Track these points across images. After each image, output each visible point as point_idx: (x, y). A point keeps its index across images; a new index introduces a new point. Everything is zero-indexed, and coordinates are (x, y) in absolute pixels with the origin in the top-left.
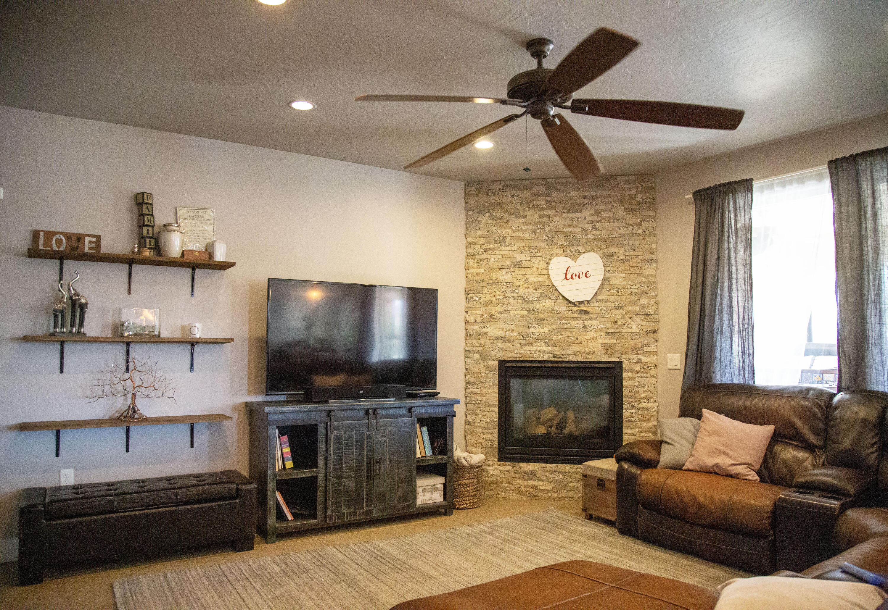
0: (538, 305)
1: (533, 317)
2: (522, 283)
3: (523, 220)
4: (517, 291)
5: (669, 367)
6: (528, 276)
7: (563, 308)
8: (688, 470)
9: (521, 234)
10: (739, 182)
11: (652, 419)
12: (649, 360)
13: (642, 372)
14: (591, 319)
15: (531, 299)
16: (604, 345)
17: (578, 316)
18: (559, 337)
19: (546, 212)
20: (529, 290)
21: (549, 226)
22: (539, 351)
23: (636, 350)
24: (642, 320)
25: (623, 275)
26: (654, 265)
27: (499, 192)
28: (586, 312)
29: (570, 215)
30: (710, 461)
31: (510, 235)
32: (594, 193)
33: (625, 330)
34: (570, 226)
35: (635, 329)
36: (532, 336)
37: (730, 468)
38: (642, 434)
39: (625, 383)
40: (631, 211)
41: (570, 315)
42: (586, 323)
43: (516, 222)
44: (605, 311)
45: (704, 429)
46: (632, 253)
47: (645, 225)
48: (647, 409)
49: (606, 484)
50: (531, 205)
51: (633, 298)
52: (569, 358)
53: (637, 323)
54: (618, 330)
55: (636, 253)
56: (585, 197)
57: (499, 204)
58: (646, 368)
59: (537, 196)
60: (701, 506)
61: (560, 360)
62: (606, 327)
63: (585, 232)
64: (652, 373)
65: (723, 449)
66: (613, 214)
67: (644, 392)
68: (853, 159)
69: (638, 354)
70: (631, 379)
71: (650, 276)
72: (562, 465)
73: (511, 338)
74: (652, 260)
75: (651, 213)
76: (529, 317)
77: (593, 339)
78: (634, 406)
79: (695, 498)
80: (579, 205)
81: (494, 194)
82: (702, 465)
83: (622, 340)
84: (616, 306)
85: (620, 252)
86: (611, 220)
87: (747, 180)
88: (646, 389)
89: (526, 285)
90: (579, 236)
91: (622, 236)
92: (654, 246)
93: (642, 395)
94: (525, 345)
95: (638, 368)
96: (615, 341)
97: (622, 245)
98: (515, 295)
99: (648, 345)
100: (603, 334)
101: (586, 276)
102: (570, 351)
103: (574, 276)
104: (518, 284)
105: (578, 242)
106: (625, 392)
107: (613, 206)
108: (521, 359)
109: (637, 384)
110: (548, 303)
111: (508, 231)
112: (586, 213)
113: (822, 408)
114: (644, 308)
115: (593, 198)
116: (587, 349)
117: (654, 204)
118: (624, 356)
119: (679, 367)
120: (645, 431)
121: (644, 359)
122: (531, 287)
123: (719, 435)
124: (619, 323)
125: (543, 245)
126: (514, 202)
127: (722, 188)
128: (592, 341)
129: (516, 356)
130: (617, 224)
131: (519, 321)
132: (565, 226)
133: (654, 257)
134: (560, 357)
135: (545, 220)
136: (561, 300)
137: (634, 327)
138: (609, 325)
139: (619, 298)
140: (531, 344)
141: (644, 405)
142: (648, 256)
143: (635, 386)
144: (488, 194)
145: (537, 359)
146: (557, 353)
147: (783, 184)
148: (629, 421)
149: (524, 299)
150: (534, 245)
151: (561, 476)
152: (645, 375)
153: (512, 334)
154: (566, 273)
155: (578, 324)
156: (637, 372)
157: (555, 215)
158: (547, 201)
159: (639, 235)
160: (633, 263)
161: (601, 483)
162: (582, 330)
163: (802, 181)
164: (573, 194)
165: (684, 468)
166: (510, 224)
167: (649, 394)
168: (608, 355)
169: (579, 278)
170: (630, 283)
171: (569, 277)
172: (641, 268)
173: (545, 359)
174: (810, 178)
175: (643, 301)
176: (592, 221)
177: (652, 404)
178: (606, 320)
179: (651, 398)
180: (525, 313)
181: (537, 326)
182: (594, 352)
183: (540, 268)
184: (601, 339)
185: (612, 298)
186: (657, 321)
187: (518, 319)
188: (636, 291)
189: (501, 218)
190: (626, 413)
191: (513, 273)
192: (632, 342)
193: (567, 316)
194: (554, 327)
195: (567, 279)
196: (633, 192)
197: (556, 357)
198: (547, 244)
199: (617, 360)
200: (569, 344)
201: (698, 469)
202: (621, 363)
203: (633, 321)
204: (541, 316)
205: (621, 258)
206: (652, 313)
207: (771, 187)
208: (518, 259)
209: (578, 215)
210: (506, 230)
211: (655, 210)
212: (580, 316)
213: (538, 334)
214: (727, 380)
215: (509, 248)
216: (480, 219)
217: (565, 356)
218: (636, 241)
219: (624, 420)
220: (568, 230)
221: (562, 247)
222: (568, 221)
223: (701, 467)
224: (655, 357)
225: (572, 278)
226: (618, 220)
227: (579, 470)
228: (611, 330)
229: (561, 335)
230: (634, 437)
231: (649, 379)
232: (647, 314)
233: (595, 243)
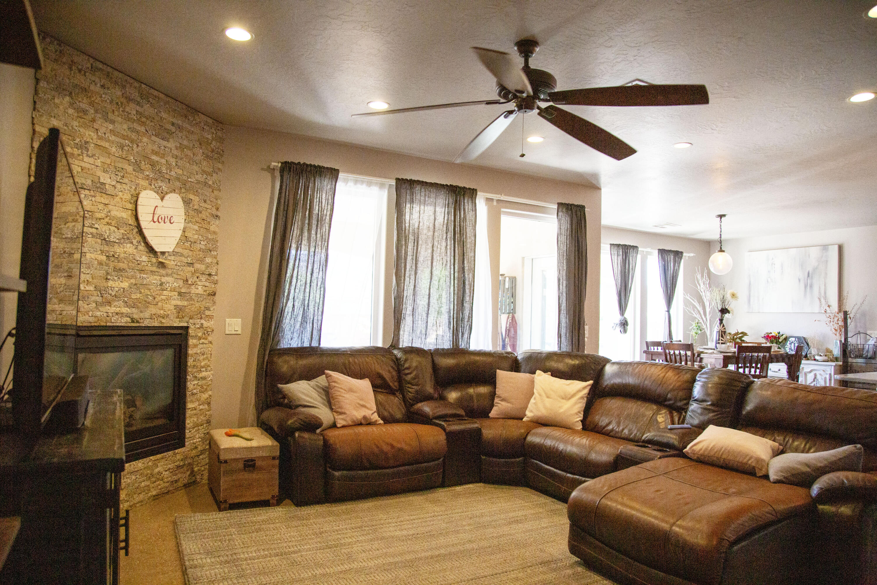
0: (118, 250)
1: (112, 265)
2: (103, 215)
3: (111, 127)
4: (96, 226)
5: (227, 332)
6: (110, 207)
7: (144, 258)
9: (107, 145)
11: (208, 389)
12: (209, 324)
13: (204, 339)
14: (167, 275)
15: (112, 240)
16: (176, 306)
17: (156, 270)
18: (139, 296)
19: (136, 126)
20: (110, 227)
21: (138, 146)
22: (117, 314)
23: (201, 314)
24: (206, 281)
25: (196, 227)
26: (217, 222)
27: (85, 72)
28: (162, 265)
29: (158, 140)
31: (95, 142)
32: (180, 123)
33: (193, 290)
34: (156, 154)
35: (200, 290)
36: (110, 292)
38: (201, 407)
39: (190, 352)
40: (206, 157)
41: (150, 267)
42: (164, 279)
43: (104, 127)
44: (179, 266)
45: (339, 388)
46: (203, 204)
47: (215, 177)
48: (204, 378)
49: (257, 463)
50: (121, 109)
51: (201, 255)
52: (147, 323)
53: (203, 283)
54: (187, 291)
55: (206, 206)
56: (173, 124)
57: (85, 90)
59: (129, 100)
61: (138, 325)
62: (179, 286)
63: (169, 167)
64: (210, 339)
66: (194, 154)
67: (204, 359)
69: (201, 318)
70: (196, 346)
71: (214, 233)
72: (134, 463)
73: (86, 293)
74: (217, 216)
75: (220, 166)
76: (107, 265)
77: (169, 298)
78: (196, 377)
80: (167, 131)
81: (80, 71)
82: (355, 419)
83: (191, 302)
84: (189, 262)
85: (196, 201)
86: (191, 161)
88: (205, 357)
89: (107, 220)
90: (164, 170)
91: (198, 182)
92: (219, 202)
93: (203, 364)
94: (102, 304)
95: (200, 334)
96: (185, 303)
97: (197, 193)
98: (94, 231)
99: (208, 309)
100: (176, 294)
101: (170, 222)
102: (147, 314)
103: (160, 220)
104: (98, 215)
105: (162, 177)
106: (190, 362)
107: (194, 145)
108: (96, 324)
109: (199, 352)
110: (129, 248)
111: (92, 134)
112: (171, 144)
113: (394, 361)
114: (208, 267)
116: (162, 312)
117: (222, 156)
118: (191, 321)
119: (239, 332)
120: (203, 404)
121: (206, 324)
122: (113, 223)
124: (190, 282)
125: (130, 169)
126: (103, 96)
128: (167, 302)
129: (91, 319)
130: (195, 168)
131: (96, 269)
132: (152, 152)
133: (219, 214)
134: (138, 322)
135: (134, 136)
136: (142, 247)
137: (200, 288)
138: (181, 283)
139: (191, 253)
140: (109, 303)
141: (204, 374)
142: (214, 212)
143: (197, 354)
144: (71, 69)
145: (115, 324)
146: (135, 316)
148: (193, 394)
149: (105, 239)
150: (120, 165)
151: (134, 477)
152: (206, 342)
153: (87, 288)
155: (154, 279)
156: (200, 338)
157: (144, 134)
158: (137, 111)
159: (210, 186)
160: (203, 215)
161: (250, 464)
162: (159, 288)
164: (164, 115)
165: (338, 426)
166: (96, 126)
167: (206, 362)
168: (178, 319)
169: (165, 223)
170: (200, 237)
171: (155, 219)
172: (209, 222)
173: (123, 325)
175: (208, 260)
176: (176, 156)
177: (208, 373)
178: (179, 277)
179: (209, 366)
180: (104, 258)
181: (116, 278)
182: (167, 316)
183: (124, 199)
184: (174, 299)
185: (186, 252)
186: (216, 283)
187: (95, 266)
188: (204, 247)
189: (85, 112)
190: (190, 386)
191: (93, 199)
192: (197, 305)
193: (147, 268)
194: (133, 281)
195: (154, 222)
196: (210, 137)
197: (133, 322)
198: (134, 170)
199: (185, 325)
200: (147, 304)
201: (350, 423)
202: (187, 328)
203: (200, 280)
204: (121, 265)
205: (196, 207)
206: (213, 274)
208: (102, 180)
209: (165, 143)
210: (90, 133)
211: (223, 163)
212: (158, 270)
213: (117, 289)
215: (91, 160)
216: (57, 101)
217: (142, 320)
218: (207, 192)
219: (188, 393)
220: (154, 158)
221: (147, 178)
222: (155, 148)
223: (354, 421)
224: (213, 322)
225: (159, 222)
226: (197, 163)
227: (150, 464)
228: (183, 290)
229: (141, 293)
230: (194, 411)
231: (207, 345)
232: (210, 275)
233: (178, 184)
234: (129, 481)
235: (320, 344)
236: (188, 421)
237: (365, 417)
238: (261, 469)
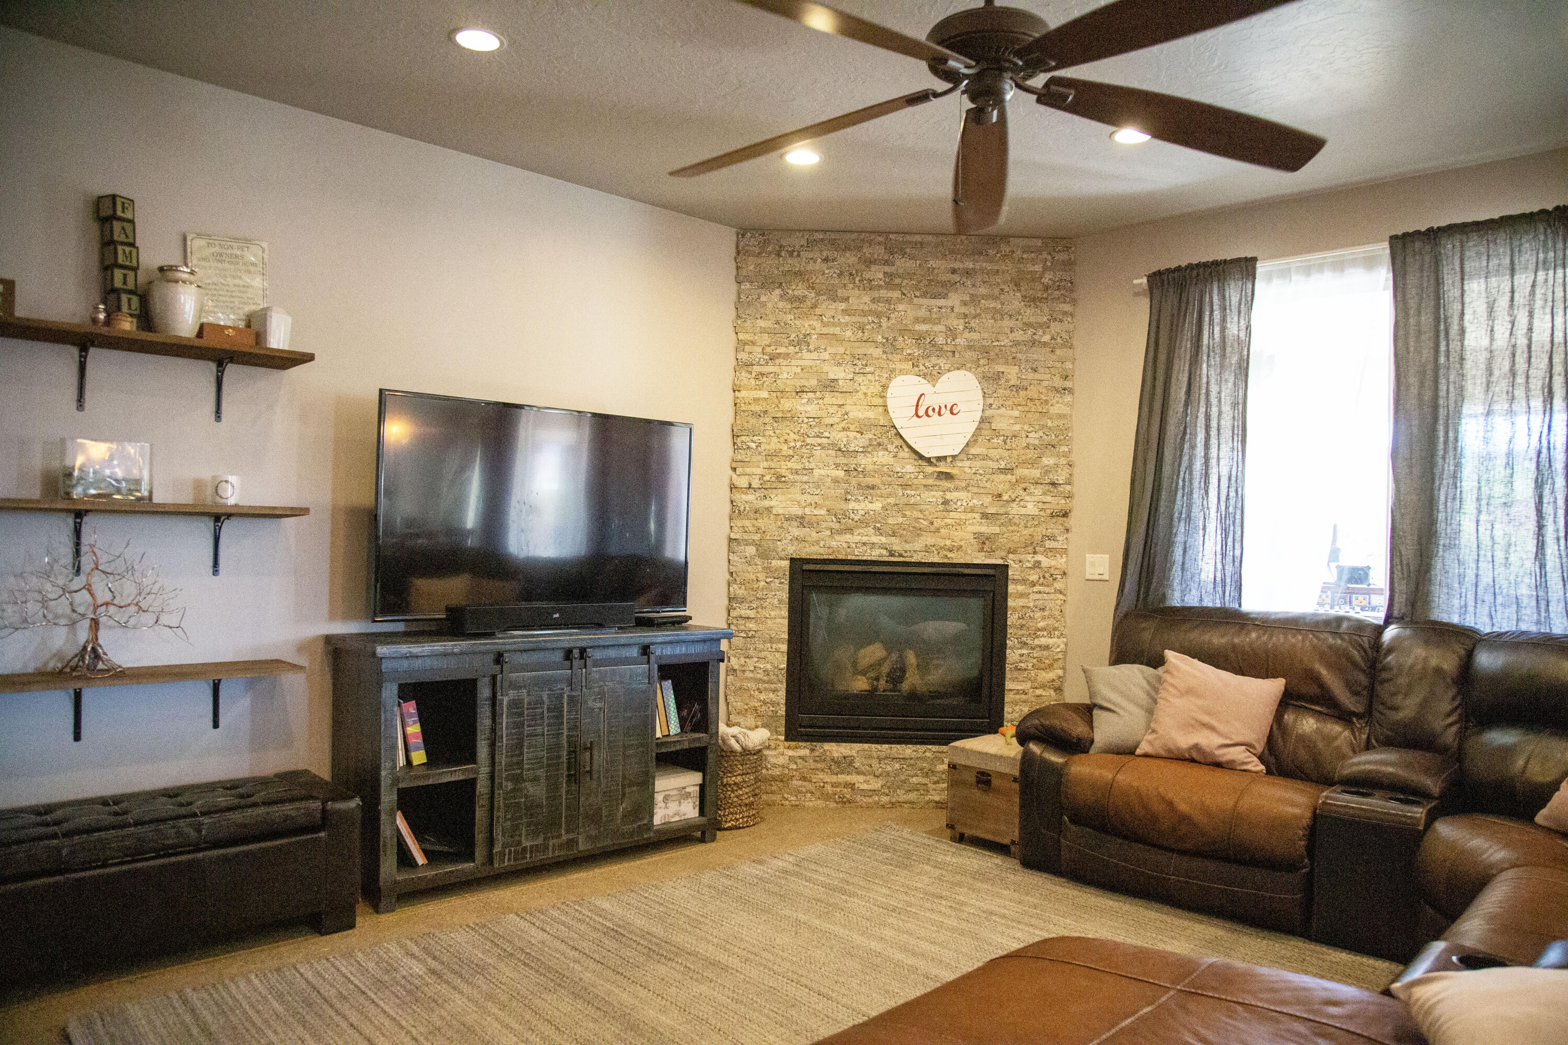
0: (865, 461)
1: (854, 482)
2: (836, 420)
3: (843, 306)
4: (826, 434)
5: (1088, 577)
6: (848, 408)
7: (909, 468)
8: (1146, 756)
9: (837, 330)
10: (1232, 261)
11: (1055, 666)
12: (1053, 563)
13: (1042, 585)
14: (957, 489)
15: (852, 449)
16: (977, 535)
17: (935, 483)
18: (900, 520)
19: (883, 293)
20: (849, 433)
21: (889, 318)
22: (864, 544)
23: (1032, 546)
24: (1044, 494)
25: (1016, 413)
26: (1068, 398)
27: (799, 252)
28: (949, 476)
29: (926, 301)
30: (1184, 740)
31: (818, 331)
32: (969, 265)
33: (1015, 510)
34: (924, 321)
35: (1031, 509)
36: (852, 515)
37: (1217, 752)
38: (1038, 692)
39: (1011, 603)
40: (1032, 301)
41: (921, 480)
42: (949, 496)
43: (829, 309)
44: (981, 475)
45: (1172, 685)
46: (1031, 375)
47: (1055, 327)
48: (1047, 648)
49: (993, 779)
50: (857, 279)
51: (1031, 454)
52: (916, 558)
53: (1036, 499)
54: (1002, 511)
55: (1037, 376)
56: (954, 271)
57: (799, 274)
58: (1048, 577)
59: (869, 262)
60: (1185, 818)
61: (901, 559)
62: (982, 504)
63: (952, 333)
64: (1058, 585)
65: (1206, 719)
66: (1003, 304)
67: (1044, 618)
68: (1433, 235)
69: (1035, 553)
70: (1022, 595)
71: (1061, 416)
72: (898, 746)
73: (814, 519)
74: (1064, 389)
75: (1067, 307)
76: (847, 482)
77: (960, 524)
78: (1025, 644)
79: (1170, 804)
80: (944, 284)
81: (791, 254)
82: (1172, 746)
83: (1010, 528)
84: (1001, 467)
85: (1012, 373)
86: (998, 315)
87: (1246, 259)
88: (1046, 613)
89: (843, 424)
90: (940, 340)
91: (1016, 343)
92: (1069, 365)
93: (1041, 624)
94: (840, 532)
95: (1034, 578)
96: (997, 530)
97: (1015, 361)
98: (824, 441)
99: (1052, 538)
100: (977, 516)
101: (952, 413)
102: (918, 545)
103: (930, 412)
104: (831, 421)
105: (940, 351)
106: (1012, 619)
107: (1002, 290)
108: (831, 557)
109: (1031, 605)
110: (882, 457)
111: (815, 323)
112: (954, 300)
113: (1365, 651)
114: (1047, 472)
115: (968, 273)
116: (948, 543)
117: (1072, 291)
118: (1011, 556)
119: (1106, 577)
120: (1043, 686)
121: (1045, 561)
122: (852, 427)
123: (1199, 696)
124: (1005, 497)
125: (878, 352)
126: (827, 271)
127: (1201, 270)
128: (958, 527)
129: (822, 551)
130: (1007, 323)
131: (829, 488)
132: (917, 320)
133: (1068, 384)
134: (901, 555)
135: (881, 307)
136: (905, 453)
137: (1030, 506)
138: (988, 500)
139: (1006, 454)
140: (850, 530)
141: (1043, 641)
142: (1058, 382)
143: (1028, 607)
144: (779, 255)
145: (860, 558)
146: (895, 548)
147: (1307, 270)
148: (1018, 669)
149: (840, 450)
150: (861, 351)
151: (897, 766)
152: (1047, 589)
153: (816, 512)
154: (917, 406)
155: (934, 496)
156: (1033, 584)
157: (900, 301)
158: (885, 273)
159: (1045, 344)
160: (1033, 392)
161: (984, 779)
162: (941, 507)
163: (1339, 266)
164: (932, 263)
165: (1138, 751)
166: (818, 311)
167: (1051, 622)
168: (983, 554)
169: (940, 414)
170: (1026, 427)
171: (921, 412)
172: (1046, 402)
173: (874, 559)
174: (1354, 263)
175: (1048, 461)
176: (966, 316)
177: (1055, 640)
178: (982, 491)
179: (1055, 629)
180: (841, 473)
181: (861, 498)
182: (960, 548)
183: (869, 394)
184: (973, 524)
185: (994, 453)
186: (1069, 496)
187: (827, 484)
188: (1037, 442)
189: (801, 299)
190: (1012, 656)
191: (821, 402)
192: (1025, 531)
193: (915, 481)
194: (892, 500)
195: (918, 416)
196: (1038, 268)
197: (892, 555)
198: (884, 352)
199: (1000, 562)
200: (918, 532)
201: (1163, 753)
202: (1004, 567)
203: (1031, 494)
204: (870, 481)
205: (1012, 382)
206: (1061, 482)
207: (1285, 274)
208: (832, 376)
209: (941, 302)
210: (811, 322)
211: (1074, 302)
212: (938, 483)
213: (863, 512)
214: (1192, 600)
215: (814, 355)
216: (763, 298)
217: (908, 554)
218: (1038, 354)
219: (1008, 667)
220: (923, 327)
221: (910, 357)
222: (923, 313)
223: (1169, 751)
224: (1064, 559)
225: (928, 415)
226: (1011, 316)
227: (928, 754)
228: (991, 510)
229: (904, 516)
230: (1024, 697)
231: (1052, 596)
232: (1053, 484)
233: (969, 354)
234: (889, 768)
236: (1007, 709)
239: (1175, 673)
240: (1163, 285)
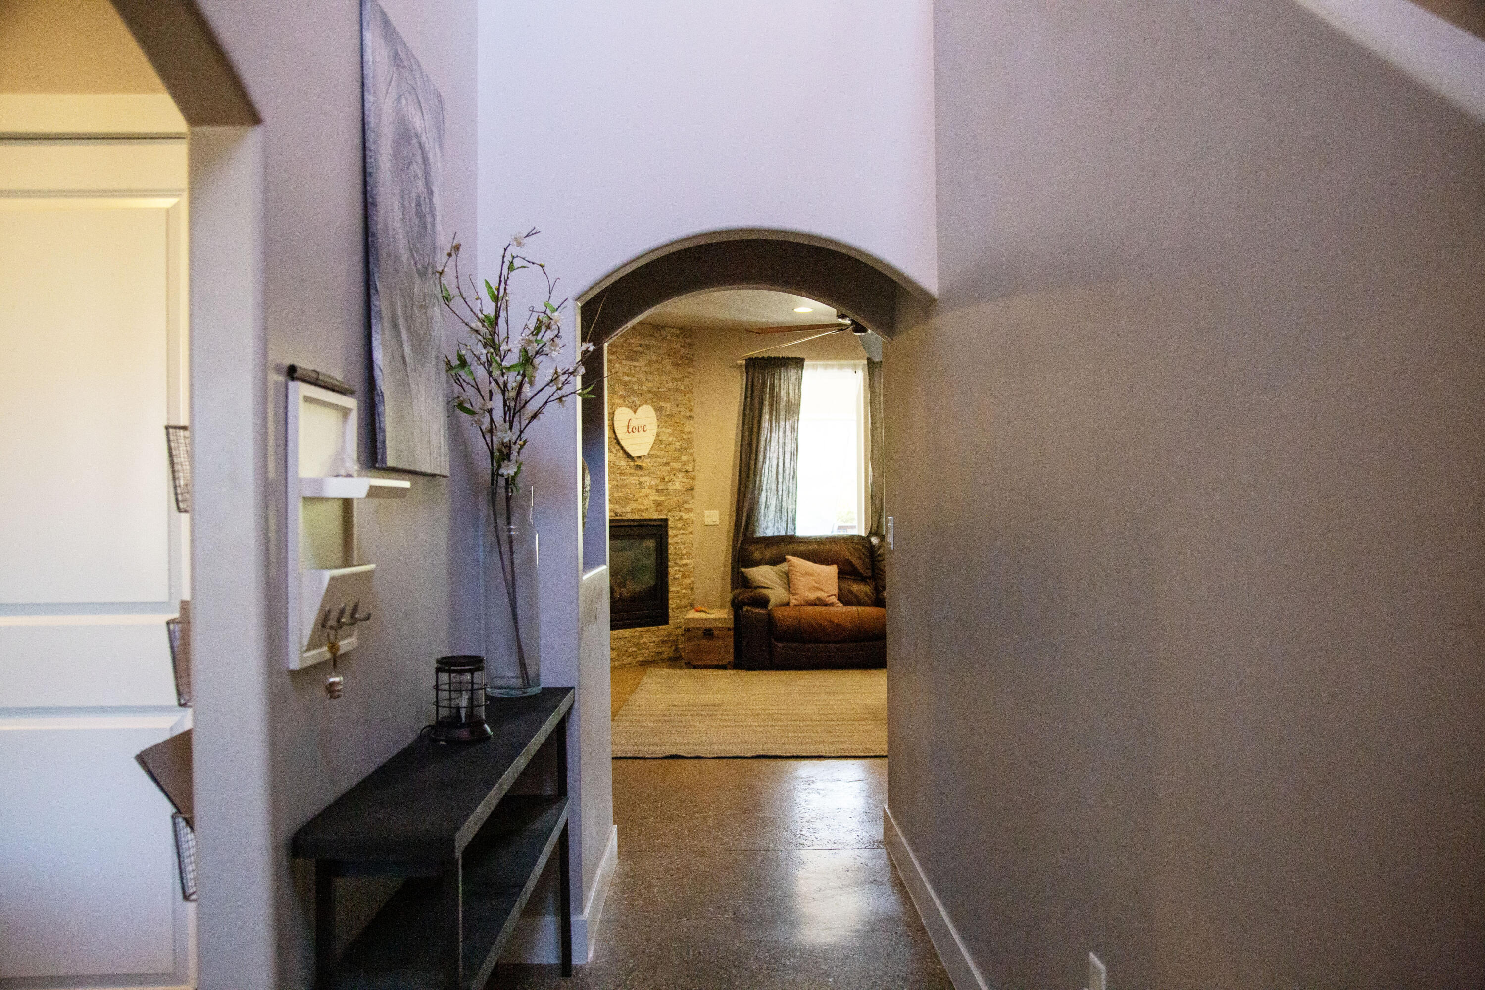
5: (706, 523)
7: (623, 464)
8: (795, 605)
10: (792, 358)
11: (690, 575)
12: (688, 516)
13: (684, 529)
14: (645, 475)
16: (655, 502)
18: (620, 494)
23: (679, 507)
24: (683, 477)
25: (670, 431)
26: (692, 422)
28: (640, 468)
29: (628, 363)
30: (812, 596)
32: (647, 342)
33: (670, 486)
34: (628, 375)
35: (677, 486)
37: (827, 600)
38: (684, 591)
39: (670, 541)
40: (676, 365)
41: (628, 470)
42: (641, 479)
44: (655, 467)
45: (798, 572)
46: (675, 409)
47: (686, 381)
48: (686, 565)
49: (715, 632)
51: (677, 454)
52: (629, 516)
53: (680, 480)
54: (665, 487)
55: (679, 409)
56: (641, 345)
58: (687, 523)
60: (838, 625)
61: (620, 518)
62: (656, 484)
63: (640, 383)
64: (690, 529)
65: (817, 585)
66: (663, 366)
67: (685, 548)
69: (680, 511)
70: (676, 536)
71: (689, 433)
72: (622, 630)
74: (691, 417)
75: (690, 370)
77: (647, 495)
78: (677, 564)
79: (830, 621)
80: (635, 353)
82: (807, 600)
83: (669, 497)
84: (665, 462)
85: (668, 407)
86: (661, 372)
87: (799, 359)
88: (686, 545)
90: (636, 387)
91: (669, 390)
92: (692, 404)
93: (684, 552)
95: (679, 525)
96: (663, 498)
97: (667, 400)
99: (686, 502)
100: (654, 490)
101: (644, 431)
102: (628, 508)
103: (634, 430)
105: (634, 393)
106: (671, 549)
107: (662, 358)
109: (679, 541)
110: (610, 457)
112: (641, 363)
113: (868, 548)
114: (684, 464)
115: (647, 347)
116: (642, 507)
117: (692, 360)
118: (670, 514)
119: (718, 523)
120: (685, 588)
121: (685, 516)
123: (811, 575)
124: (666, 480)
127: (776, 361)
128: (646, 498)
130: (665, 378)
132: (625, 374)
133: (692, 414)
134: (621, 516)
136: (621, 454)
137: (677, 484)
138: (658, 481)
139: (667, 454)
141: (684, 562)
142: (688, 414)
143: (678, 543)
146: (618, 511)
147: (826, 367)
148: (674, 578)
151: (622, 642)
152: (686, 532)
154: (628, 426)
155: (633, 480)
156: (679, 529)
157: (616, 361)
159: (681, 391)
160: (677, 419)
161: (709, 633)
162: (638, 487)
164: (631, 340)
165: (791, 605)
167: (688, 550)
168: (657, 513)
169: (638, 431)
170: (675, 439)
171: (630, 430)
172: (683, 424)
175: (684, 458)
176: (646, 372)
177: (690, 561)
178: (656, 476)
179: (690, 554)
182: (647, 510)
184: (652, 495)
185: (661, 454)
186: (693, 478)
188: (678, 447)
190: (671, 570)
192: (675, 499)
193: (626, 471)
194: (615, 483)
195: (629, 432)
196: (678, 346)
197: (617, 515)
198: (610, 393)
199: (664, 517)
200: (628, 501)
201: (803, 603)
202: (666, 520)
203: (677, 477)
205: (668, 413)
206: (691, 470)
207: (815, 367)
209: (635, 364)
211: (693, 367)
212: (636, 472)
214: (769, 533)
217: (624, 515)
218: (680, 396)
219: (670, 578)
220: (626, 378)
221: (621, 396)
222: (626, 369)
223: (806, 602)
224: (692, 514)
225: (633, 432)
226: (666, 374)
227: (636, 633)
228: (660, 487)
229: (621, 492)
230: (677, 595)
231: (687, 535)
232: (687, 471)
233: (650, 396)
234: (618, 645)
235: (795, 533)
236: (670, 602)
237: (818, 599)
238: (718, 638)
239: (796, 566)
240: (754, 366)
